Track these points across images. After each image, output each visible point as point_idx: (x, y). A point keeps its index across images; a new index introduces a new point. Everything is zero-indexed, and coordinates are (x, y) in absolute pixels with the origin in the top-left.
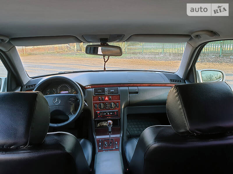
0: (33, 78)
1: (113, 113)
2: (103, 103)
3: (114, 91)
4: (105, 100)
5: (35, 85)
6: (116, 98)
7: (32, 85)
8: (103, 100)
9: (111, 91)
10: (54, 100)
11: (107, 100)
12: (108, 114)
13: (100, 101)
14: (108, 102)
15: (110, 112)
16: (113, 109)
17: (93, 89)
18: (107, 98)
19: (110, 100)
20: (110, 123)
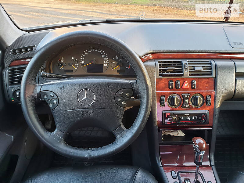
0: (29, 31)
1: (198, 118)
2: (178, 94)
3: (201, 68)
4: (182, 87)
5: (32, 47)
6: (207, 85)
7: (26, 48)
8: (178, 89)
9: (197, 68)
10: (80, 93)
11: (187, 89)
12: (188, 118)
13: (171, 89)
14: (189, 93)
15: (191, 115)
16: (198, 109)
17: (157, 63)
18: (186, 85)
19: (194, 89)
20: (200, 144)
